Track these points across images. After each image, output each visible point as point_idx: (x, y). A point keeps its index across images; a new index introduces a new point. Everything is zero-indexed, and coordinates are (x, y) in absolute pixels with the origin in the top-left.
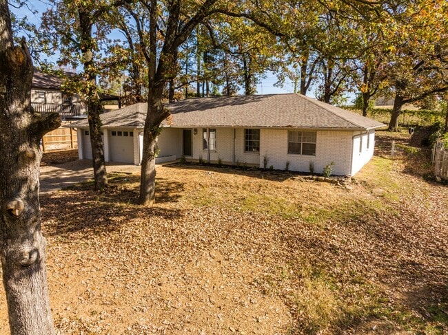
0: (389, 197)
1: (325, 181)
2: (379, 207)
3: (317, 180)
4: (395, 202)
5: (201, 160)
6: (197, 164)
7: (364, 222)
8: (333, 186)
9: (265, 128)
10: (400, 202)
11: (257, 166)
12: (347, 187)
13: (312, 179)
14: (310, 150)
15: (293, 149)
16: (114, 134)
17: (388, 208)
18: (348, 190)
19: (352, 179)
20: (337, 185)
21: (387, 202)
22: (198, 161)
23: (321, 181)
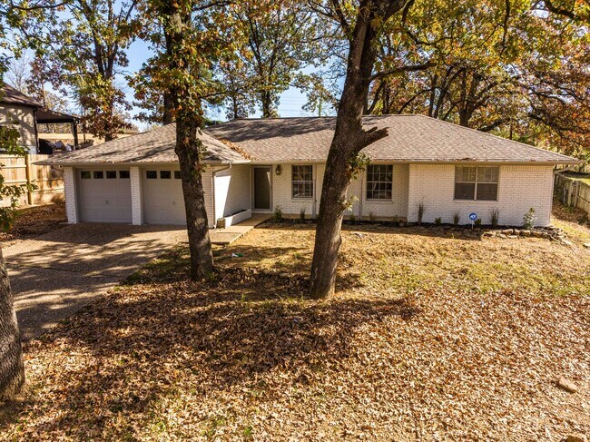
5: (303, 215)
6: (298, 222)
9: (418, 163)
13: (514, 234)
15: (462, 192)
16: (152, 175)
20: (551, 239)
22: (299, 217)
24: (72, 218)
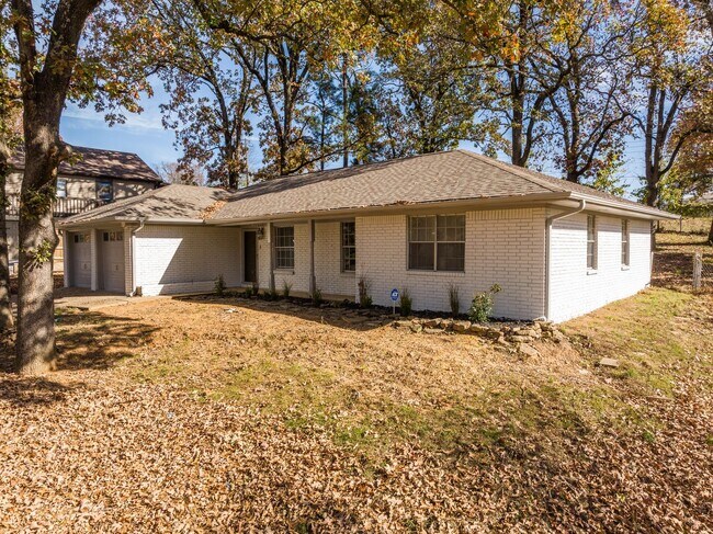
0: (643, 380)
1: (471, 332)
2: (599, 407)
3: (451, 329)
4: (658, 394)
7: (520, 457)
8: (487, 345)
10: (677, 397)
11: (351, 300)
12: (524, 348)
13: (439, 326)
14: (454, 259)
15: (419, 258)
16: (106, 237)
17: (628, 413)
18: (522, 357)
19: (544, 329)
20: (496, 342)
21: (634, 395)
23: (461, 331)
24: (66, 284)
